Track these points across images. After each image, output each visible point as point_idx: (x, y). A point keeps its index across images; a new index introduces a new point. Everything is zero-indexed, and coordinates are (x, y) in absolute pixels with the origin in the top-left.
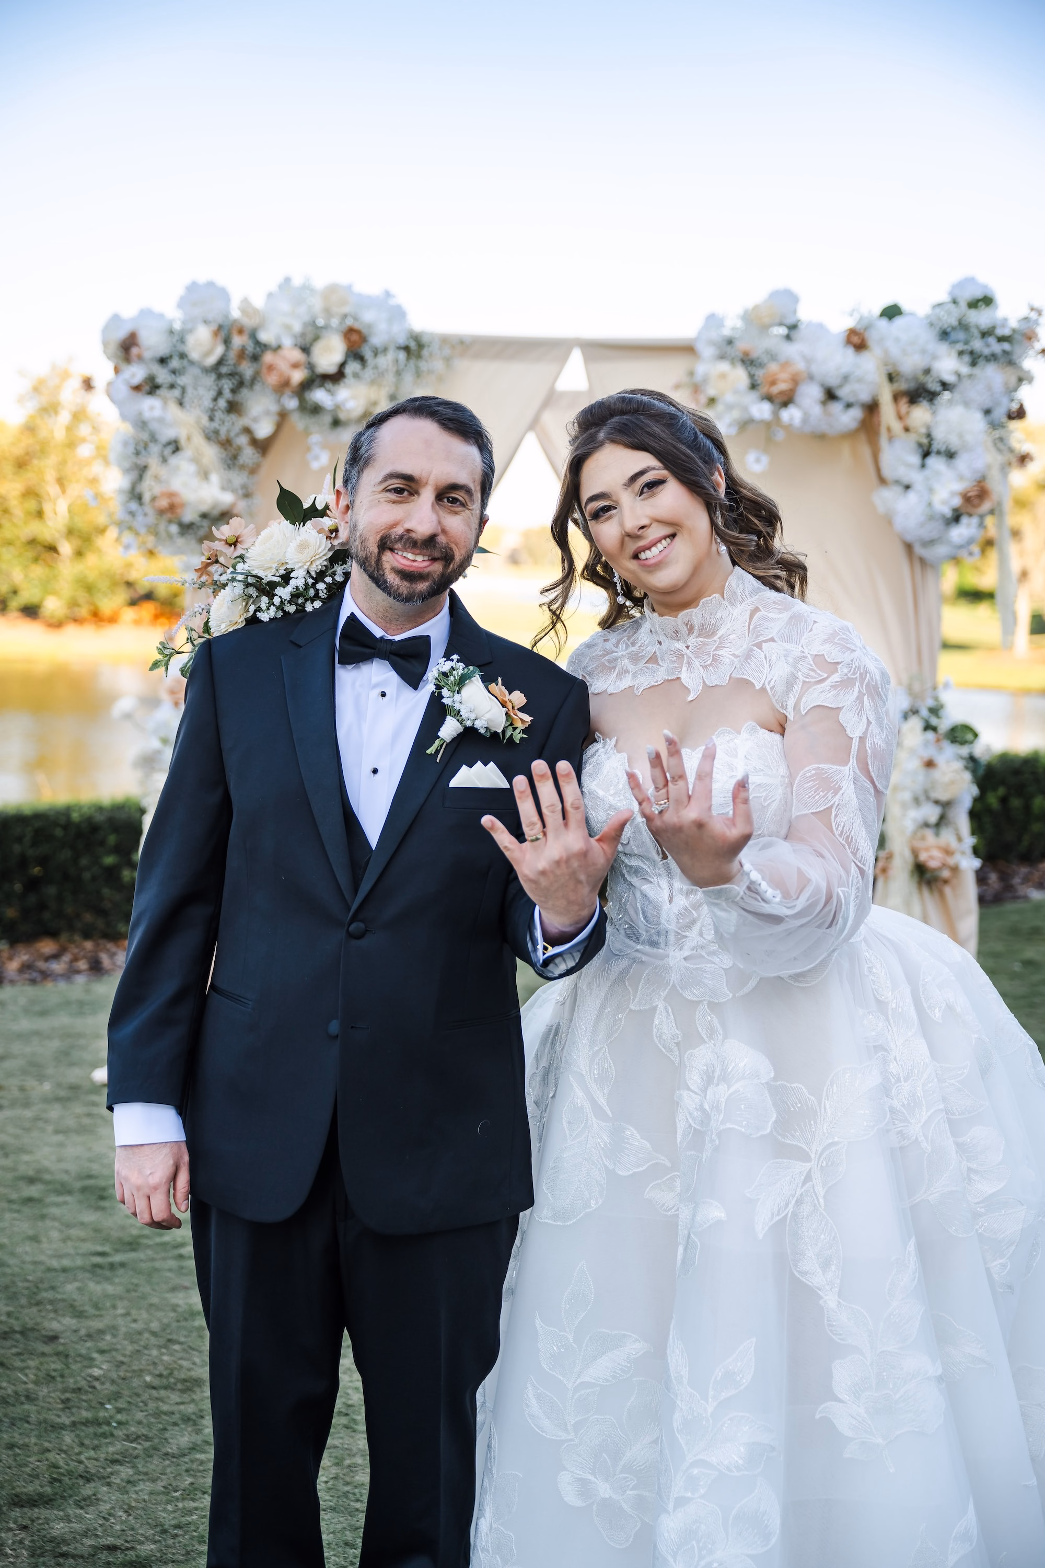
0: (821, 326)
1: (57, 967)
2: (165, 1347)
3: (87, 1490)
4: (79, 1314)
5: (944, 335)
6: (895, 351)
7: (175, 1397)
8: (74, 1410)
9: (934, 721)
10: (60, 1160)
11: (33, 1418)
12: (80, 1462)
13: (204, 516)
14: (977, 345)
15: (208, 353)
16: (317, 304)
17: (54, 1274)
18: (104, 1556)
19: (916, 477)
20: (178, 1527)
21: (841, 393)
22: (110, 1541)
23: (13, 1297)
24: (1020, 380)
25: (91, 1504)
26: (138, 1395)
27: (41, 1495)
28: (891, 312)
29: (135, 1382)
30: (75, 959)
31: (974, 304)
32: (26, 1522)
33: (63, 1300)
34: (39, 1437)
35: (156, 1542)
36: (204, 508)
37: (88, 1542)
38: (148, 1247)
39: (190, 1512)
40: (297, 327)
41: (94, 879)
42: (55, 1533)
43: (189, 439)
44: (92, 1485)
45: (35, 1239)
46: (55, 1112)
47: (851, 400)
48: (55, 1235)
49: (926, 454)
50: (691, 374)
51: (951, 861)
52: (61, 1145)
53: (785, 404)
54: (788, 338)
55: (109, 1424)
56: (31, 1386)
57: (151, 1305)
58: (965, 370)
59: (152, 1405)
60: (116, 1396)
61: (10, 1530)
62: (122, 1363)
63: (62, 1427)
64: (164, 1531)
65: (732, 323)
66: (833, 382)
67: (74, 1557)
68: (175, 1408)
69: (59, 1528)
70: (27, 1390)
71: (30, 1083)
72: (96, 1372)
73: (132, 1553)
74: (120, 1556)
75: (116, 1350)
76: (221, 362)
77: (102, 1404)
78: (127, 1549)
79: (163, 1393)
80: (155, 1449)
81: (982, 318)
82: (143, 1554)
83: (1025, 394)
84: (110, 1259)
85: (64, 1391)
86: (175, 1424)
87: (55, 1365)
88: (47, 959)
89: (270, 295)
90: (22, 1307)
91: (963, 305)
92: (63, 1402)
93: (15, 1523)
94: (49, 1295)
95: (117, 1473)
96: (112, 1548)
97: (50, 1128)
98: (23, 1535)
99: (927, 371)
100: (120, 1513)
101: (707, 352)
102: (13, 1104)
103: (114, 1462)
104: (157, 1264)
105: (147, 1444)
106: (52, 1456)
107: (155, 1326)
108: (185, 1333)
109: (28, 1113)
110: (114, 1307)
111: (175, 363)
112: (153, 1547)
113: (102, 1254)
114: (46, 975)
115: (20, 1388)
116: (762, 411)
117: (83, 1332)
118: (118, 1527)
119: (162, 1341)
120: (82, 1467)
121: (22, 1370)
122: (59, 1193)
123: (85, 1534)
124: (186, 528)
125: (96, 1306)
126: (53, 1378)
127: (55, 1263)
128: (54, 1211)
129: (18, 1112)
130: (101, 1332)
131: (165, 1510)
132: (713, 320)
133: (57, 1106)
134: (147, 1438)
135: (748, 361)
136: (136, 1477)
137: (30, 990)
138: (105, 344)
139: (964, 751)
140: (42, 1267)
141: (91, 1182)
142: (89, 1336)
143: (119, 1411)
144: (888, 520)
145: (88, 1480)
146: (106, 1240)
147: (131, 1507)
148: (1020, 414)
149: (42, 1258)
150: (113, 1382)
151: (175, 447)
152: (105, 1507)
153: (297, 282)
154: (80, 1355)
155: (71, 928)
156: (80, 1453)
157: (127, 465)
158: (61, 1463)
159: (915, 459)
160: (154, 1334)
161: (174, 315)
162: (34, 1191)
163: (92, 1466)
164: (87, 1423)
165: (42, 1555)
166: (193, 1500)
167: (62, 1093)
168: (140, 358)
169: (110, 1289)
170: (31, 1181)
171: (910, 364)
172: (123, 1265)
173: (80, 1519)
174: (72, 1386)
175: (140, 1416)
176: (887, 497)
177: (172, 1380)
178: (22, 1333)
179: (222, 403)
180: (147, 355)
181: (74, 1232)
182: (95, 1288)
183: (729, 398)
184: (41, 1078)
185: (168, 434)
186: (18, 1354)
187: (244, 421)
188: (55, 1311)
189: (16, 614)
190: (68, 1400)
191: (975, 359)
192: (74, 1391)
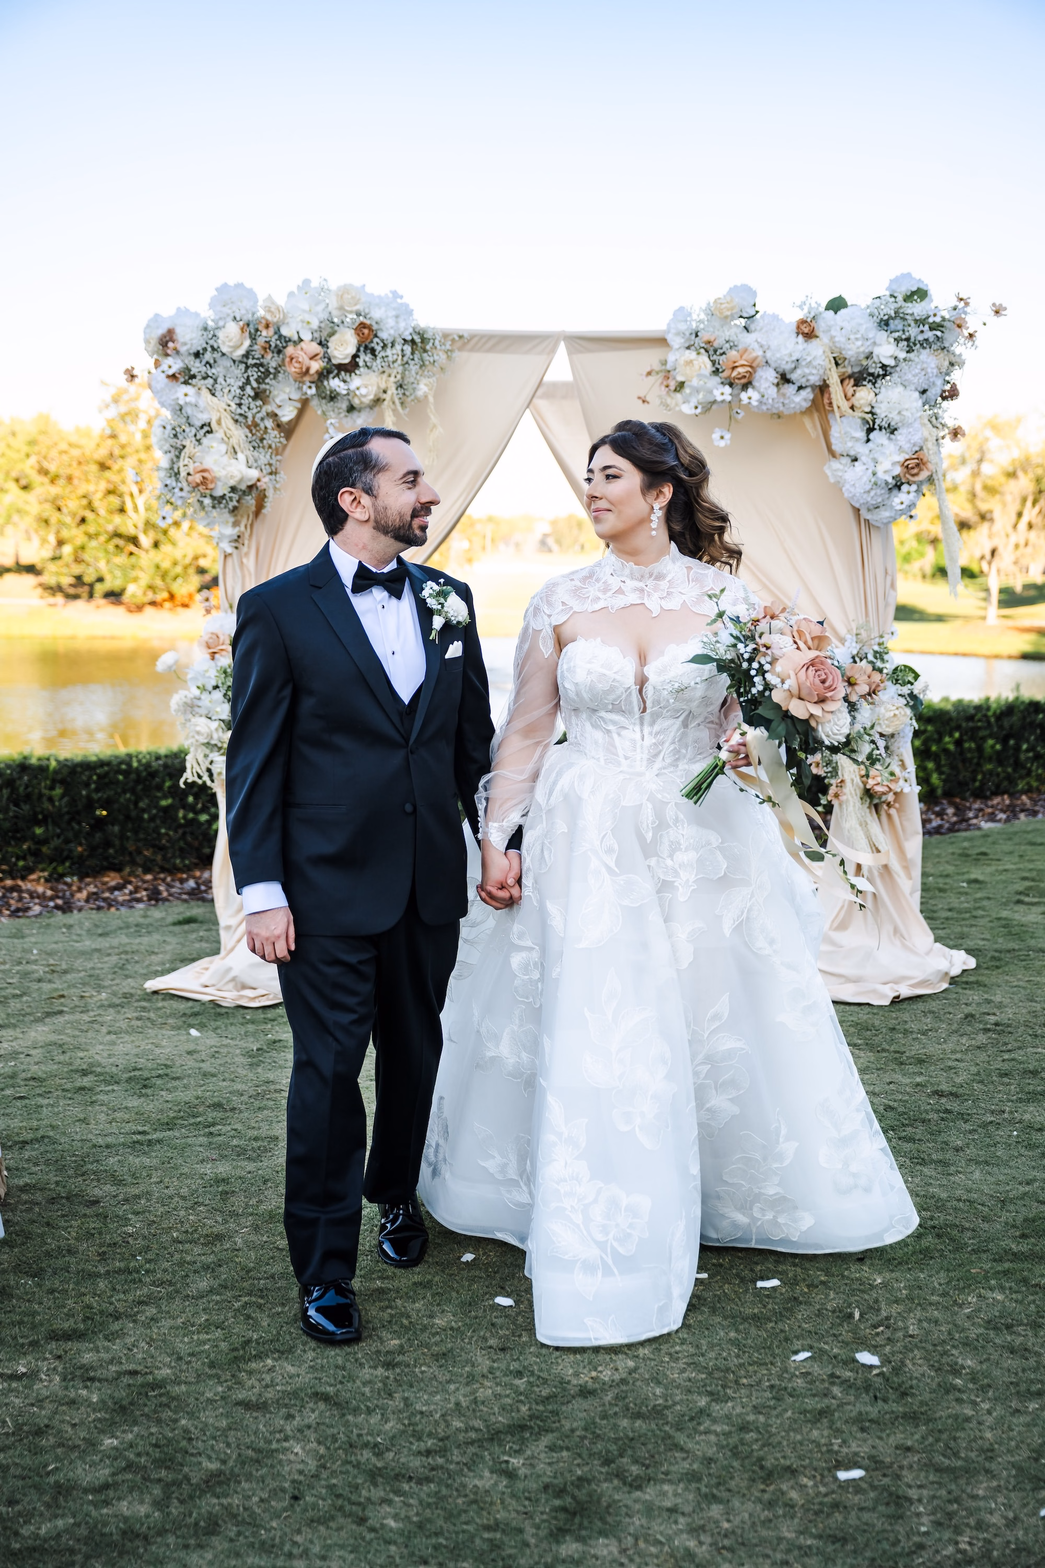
0: (775, 317)
1: (120, 896)
2: (192, 1208)
3: (116, 1326)
4: (119, 1182)
5: (884, 324)
6: (840, 339)
7: (197, 1250)
8: (109, 1261)
9: (879, 664)
10: (110, 1056)
11: (73, 1268)
12: (111, 1303)
13: (233, 489)
14: (913, 332)
15: (237, 347)
16: (333, 303)
17: (99, 1150)
18: (126, 1380)
19: (861, 449)
20: (192, 1355)
21: (793, 377)
22: (132, 1367)
23: (62, 1169)
24: (952, 364)
25: (118, 1337)
26: (165, 1248)
27: (75, 1331)
28: (837, 305)
29: (164, 1238)
30: (137, 889)
31: (909, 298)
32: (60, 1352)
33: (106, 1171)
34: (77, 1283)
35: (172, 1368)
36: (232, 483)
37: (113, 1368)
38: (183, 1126)
39: (204, 1343)
40: (315, 324)
41: (152, 819)
42: (84, 1361)
43: (219, 422)
44: (121, 1322)
45: (84, 1121)
46: (109, 1016)
47: (803, 382)
48: (102, 1117)
49: (870, 430)
50: (664, 363)
51: (896, 787)
52: (113, 1043)
53: (745, 387)
54: (746, 328)
55: (138, 1272)
56: (72, 1242)
57: (181, 1174)
58: (902, 355)
59: (177, 1256)
60: (148, 1249)
61: (45, 1359)
62: (154, 1222)
63: (98, 1275)
64: (180, 1359)
65: (698, 316)
66: (787, 367)
67: (100, 1380)
68: (199, 1258)
69: (88, 1357)
70: (69, 1245)
71: (89, 992)
72: (130, 1230)
73: (151, 1377)
74: (140, 1379)
75: (149, 1212)
76: (247, 355)
77: (134, 1256)
78: (146, 1373)
79: (187, 1246)
80: (177, 1292)
81: (917, 309)
82: (159, 1377)
83: (956, 376)
84: (149, 1137)
85: (101, 1246)
86: (195, 1272)
87: (94, 1224)
88: (112, 889)
89: (291, 294)
90: (69, 1177)
91: (900, 298)
92: (99, 1255)
93: (51, 1353)
94: (94, 1167)
95: (143, 1312)
96: (134, 1373)
97: (104, 1030)
98: (57, 1363)
99: (869, 356)
100: (143, 1344)
101: (676, 342)
102: (73, 1010)
103: (141, 1303)
104: (189, 1140)
105: (171, 1289)
106: (87, 1299)
107: (184, 1191)
108: (209, 1196)
109: (86, 1017)
110: (149, 1176)
111: (208, 356)
112: (168, 1371)
113: (143, 1133)
114: (110, 903)
115: (63, 1243)
116: (723, 393)
117: (121, 1197)
118: (140, 1356)
119: (189, 1204)
120: (112, 1307)
121: (65, 1229)
122: (108, 1083)
123: (111, 1362)
124: (218, 501)
125: (134, 1176)
126: (93, 1235)
127: (101, 1141)
128: (101, 1097)
129: (78, 1016)
130: (138, 1197)
131: (182, 1341)
132: (681, 314)
133: (111, 1010)
134: (171, 1283)
135: (711, 350)
136: (159, 1316)
137: (94, 915)
138: (147, 342)
139: (905, 690)
140: (90, 1144)
141: (137, 1073)
142: (126, 1200)
143: (149, 1261)
144: (838, 487)
145: (117, 1319)
146: (147, 1121)
147: (152, 1339)
148: (953, 394)
149: (90, 1136)
150: (145, 1238)
151: (207, 428)
152: (129, 1340)
153: (315, 284)
154: (117, 1216)
155: (133, 863)
156: (112, 1296)
157: (167, 447)
158: (95, 1305)
159: (862, 435)
160: (184, 1198)
161: (208, 315)
162: (86, 1081)
163: (120, 1307)
164: (119, 1271)
165: (72, 1379)
166: (207, 1333)
167: (117, 1001)
168: (177, 352)
169: (147, 1161)
170: (85, 1073)
171: (853, 350)
172: (159, 1141)
173: (107, 1350)
174: (108, 1241)
175: (166, 1265)
176: (837, 467)
177: (196, 1236)
178: (68, 1198)
179: (249, 391)
180: (183, 349)
181: (118, 1115)
182: (135, 1161)
183: (695, 382)
184: (99, 988)
185: (200, 418)
186: (63, 1216)
187: (269, 408)
188: (98, 1180)
189: (103, 602)
190: (104, 1253)
191: (910, 345)
192: (109, 1245)
